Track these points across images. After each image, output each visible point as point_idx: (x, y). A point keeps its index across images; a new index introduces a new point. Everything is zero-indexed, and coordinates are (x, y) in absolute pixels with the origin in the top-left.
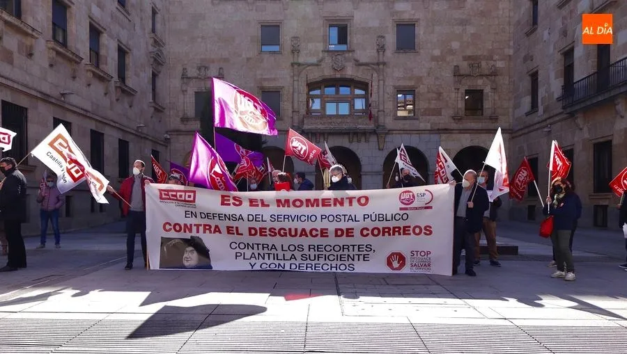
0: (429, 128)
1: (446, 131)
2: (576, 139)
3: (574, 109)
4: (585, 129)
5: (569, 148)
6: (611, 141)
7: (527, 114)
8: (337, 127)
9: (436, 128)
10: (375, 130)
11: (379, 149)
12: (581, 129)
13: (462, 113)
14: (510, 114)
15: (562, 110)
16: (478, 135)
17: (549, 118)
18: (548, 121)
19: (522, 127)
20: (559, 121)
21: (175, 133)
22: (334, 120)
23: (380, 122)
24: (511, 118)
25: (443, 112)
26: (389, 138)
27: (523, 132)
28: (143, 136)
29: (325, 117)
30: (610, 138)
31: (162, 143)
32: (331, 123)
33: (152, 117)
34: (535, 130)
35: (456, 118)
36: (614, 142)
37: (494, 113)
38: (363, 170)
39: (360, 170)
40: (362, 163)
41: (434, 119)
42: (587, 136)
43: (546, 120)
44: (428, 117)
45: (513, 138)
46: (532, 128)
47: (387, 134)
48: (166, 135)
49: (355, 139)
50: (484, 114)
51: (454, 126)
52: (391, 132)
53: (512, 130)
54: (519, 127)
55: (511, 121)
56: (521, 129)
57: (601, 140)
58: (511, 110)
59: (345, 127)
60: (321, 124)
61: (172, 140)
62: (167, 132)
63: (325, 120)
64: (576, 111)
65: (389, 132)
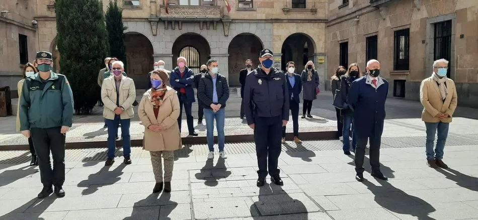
0: (264, 18)
1: (277, 20)
2: (380, 27)
3: (379, 3)
4: (388, 19)
5: (374, 35)
6: (408, 29)
7: (340, 8)
8: (190, 16)
9: (270, 18)
10: (221, 20)
11: (225, 36)
12: (384, 19)
13: (290, 6)
14: (327, 8)
15: (370, 4)
16: (301, 24)
17: (358, 11)
18: (357, 13)
19: (336, 17)
20: (366, 13)
21: (43, 19)
22: (186, 10)
23: (224, 12)
24: (327, 11)
25: (275, 5)
26: (233, 26)
27: (337, 21)
28: (8, 21)
29: (178, 7)
30: (407, 27)
31: (30, 28)
32: (184, 13)
33: (17, 4)
34: (346, 20)
35: (286, 11)
36: (411, 31)
37: (314, 6)
38: (211, 53)
39: (210, 53)
40: (211, 47)
41: (268, 10)
42: (389, 24)
43: (355, 12)
44: (263, 9)
45: (328, 27)
46: (343, 19)
47: (230, 23)
48: (33, 21)
49: (205, 27)
50: (307, 6)
51: (283, 17)
52: (234, 21)
53: (327, 20)
54: (334, 18)
55: (327, 13)
56: (335, 19)
57: (401, 28)
58: (327, 4)
59: (196, 16)
60: (176, 13)
61: (39, 26)
62: (35, 18)
63: (179, 10)
64: (381, 5)
65: (233, 21)
